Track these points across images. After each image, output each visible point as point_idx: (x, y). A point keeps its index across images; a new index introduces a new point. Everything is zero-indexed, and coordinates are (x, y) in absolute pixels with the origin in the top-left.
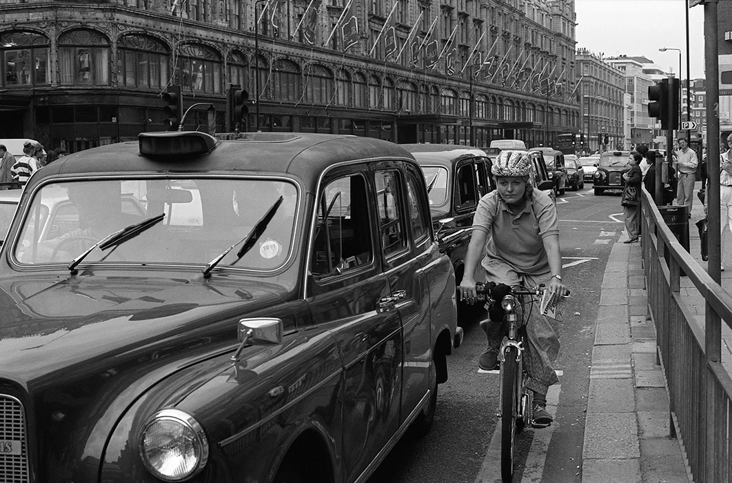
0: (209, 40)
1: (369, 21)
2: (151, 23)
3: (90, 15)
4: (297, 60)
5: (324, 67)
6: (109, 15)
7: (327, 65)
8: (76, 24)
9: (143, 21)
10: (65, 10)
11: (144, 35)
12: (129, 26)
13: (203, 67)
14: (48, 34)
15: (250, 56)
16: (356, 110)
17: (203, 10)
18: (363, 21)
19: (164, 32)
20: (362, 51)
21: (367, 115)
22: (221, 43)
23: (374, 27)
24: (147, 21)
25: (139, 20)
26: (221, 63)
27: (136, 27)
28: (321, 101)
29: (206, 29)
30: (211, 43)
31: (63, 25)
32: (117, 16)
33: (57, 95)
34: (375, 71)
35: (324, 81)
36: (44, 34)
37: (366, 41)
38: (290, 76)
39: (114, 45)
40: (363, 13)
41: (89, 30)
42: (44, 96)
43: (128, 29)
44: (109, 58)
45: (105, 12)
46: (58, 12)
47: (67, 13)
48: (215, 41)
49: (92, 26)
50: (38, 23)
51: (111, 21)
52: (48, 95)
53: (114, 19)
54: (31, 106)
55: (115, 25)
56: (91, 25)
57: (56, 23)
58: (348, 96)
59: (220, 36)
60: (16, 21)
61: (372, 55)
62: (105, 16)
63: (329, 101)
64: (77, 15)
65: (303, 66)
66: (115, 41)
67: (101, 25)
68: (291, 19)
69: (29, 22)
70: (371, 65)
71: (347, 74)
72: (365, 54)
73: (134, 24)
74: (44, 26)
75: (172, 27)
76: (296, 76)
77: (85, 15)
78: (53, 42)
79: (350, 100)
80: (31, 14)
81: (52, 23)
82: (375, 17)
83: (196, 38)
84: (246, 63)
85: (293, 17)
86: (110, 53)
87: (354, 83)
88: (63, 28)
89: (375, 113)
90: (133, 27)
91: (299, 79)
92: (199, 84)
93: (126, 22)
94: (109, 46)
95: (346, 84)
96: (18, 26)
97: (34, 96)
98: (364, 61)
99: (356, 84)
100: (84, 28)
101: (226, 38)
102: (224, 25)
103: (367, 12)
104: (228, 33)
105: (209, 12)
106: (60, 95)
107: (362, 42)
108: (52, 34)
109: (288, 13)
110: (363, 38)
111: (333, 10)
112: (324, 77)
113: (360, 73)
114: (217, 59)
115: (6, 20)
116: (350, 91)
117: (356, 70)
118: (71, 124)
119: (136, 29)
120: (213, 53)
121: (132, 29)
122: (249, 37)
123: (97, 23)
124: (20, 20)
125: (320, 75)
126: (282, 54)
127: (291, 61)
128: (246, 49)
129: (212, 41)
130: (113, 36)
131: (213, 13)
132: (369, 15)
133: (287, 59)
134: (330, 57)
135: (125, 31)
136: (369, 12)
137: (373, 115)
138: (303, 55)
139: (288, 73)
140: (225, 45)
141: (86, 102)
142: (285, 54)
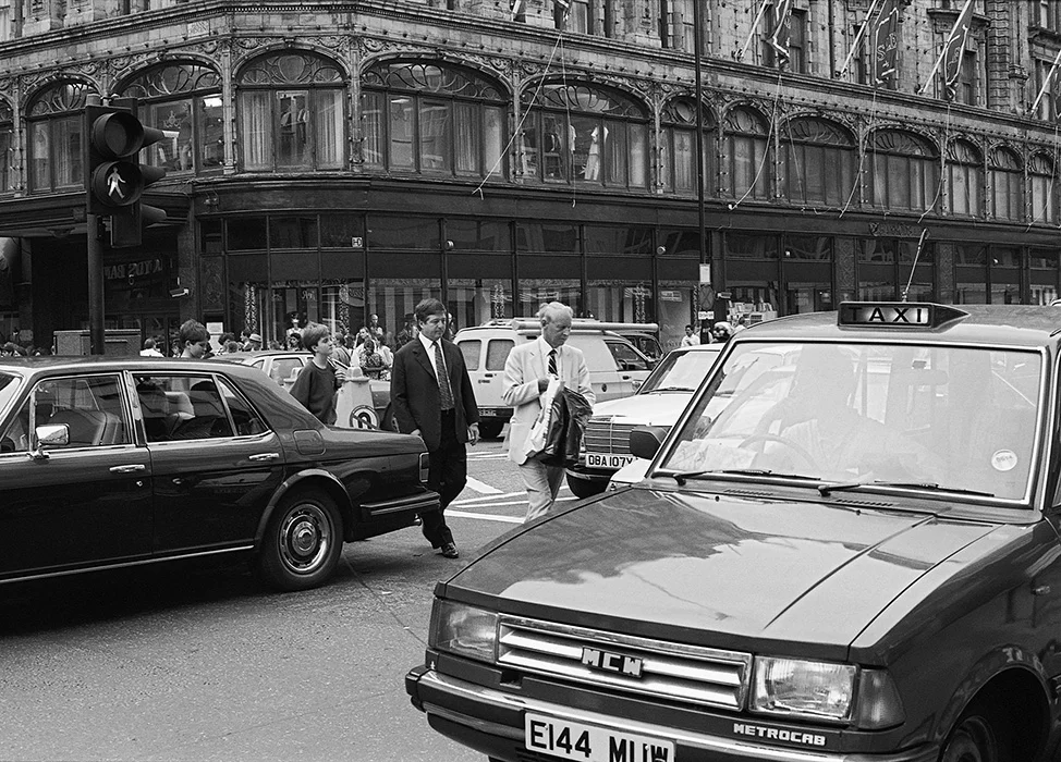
0: (613, 75)
1: (1030, 41)
2: (454, 36)
3: (304, 21)
4: (844, 119)
5: (917, 135)
6: (343, 18)
7: (923, 130)
8: (274, 42)
9: (435, 33)
10: (250, 13)
11: (436, 62)
12: (394, 42)
13: (602, 132)
14: (218, 65)
15: (722, 109)
16: (997, 226)
17: (602, 11)
18: (1015, 41)
19: (491, 57)
20: (1013, 105)
21: (1027, 237)
22: (647, 80)
23: (1044, 55)
24: (444, 31)
25: (422, 30)
26: (647, 123)
27: (414, 45)
28: (909, 205)
29: (607, 51)
30: (620, 81)
31: (248, 44)
32: (362, 20)
33: (234, 191)
34: (1043, 146)
35: (917, 166)
36: (210, 66)
37: (1023, 84)
38: (831, 154)
39: (355, 83)
40: (1015, 27)
41: (303, 53)
42: (211, 194)
43: (393, 49)
44: (346, 112)
45: (336, 12)
46: (237, 18)
47: (255, 20)
48: (629, 78)
49: (307, 43)
50: (200, 43)
51: (348, 32)
52: (219, 192)
53: (353, 26)
54: (191, 216)
55: (356, 40)
56: (306, 41)
57: (232, 41)
58: (978, 195)
59: (643, 68)
60: (166, 42)
61: (1039, 112)
62: (334, 20)
63: (930, 208)
64: (277, 23)
65: (862, 132)
66: (355, 73)
67: (327, 41)
68: (838, 36)
69: (187, 44)
70: (1034, 135)
71: (976, 151)
72: (1019, 110)
73: (408, 39)
74: (211, 49)
75: (513, 47)
76: (845, 154)
77: (293, 22)
78: (227, 81)
79: (982, 204)
80: (190, 25)
81: (225, 41)
82: (1043, 34)
83: (579, 70)
84: (715, 125)
85: (843, 33)
86: (347, 100)
87: (993, 169)
88: (247, 52)
89: (1045, 234)
90: (406, 44)
91: (852, 161)
92: (593, 169)
93: (385, 33)
94: (344, 86)
95: (972, 173)
96: (170, 52)
97: (195, 196)
98: (1016, 123)
99: (997, 174)
100: (291, 50)
101: (659, 72)
102: (652, 43)
103: (1025, 23)
104: (663, 61)
105: (619, 16)
106: (242, 191)
107: (1013, 85)
108: (225, 64)
109: (831, 24)
110: (1016, 77)
111: (941, 18)
112: (917, 157)
113: (1005, 149)
114: (637, 116)
115: (151, 43)
116: (981, 185)
117: (995, 143)
118: (262, 251)
119: (414, 50)
120: (627, 104)
121: (404, 49)
122: (720, 70)
123: (319, 37)
124: (173, 41)
125: (908, 151)
126: (807, 106)
127: (829, 121)
128: (710, 94)
129: (621, 77)
130: (353, 62)
131: (628, 17)
132: (1030, 29)
133: (819, 118)
134: (930, 116)
135: (384, 52)
136: (1030, 24)
137: (1041, 237)
138: (862, 110)
139: (823, 146)
140: (655, 85)
141: (288, 204)
142: (816, 108)
